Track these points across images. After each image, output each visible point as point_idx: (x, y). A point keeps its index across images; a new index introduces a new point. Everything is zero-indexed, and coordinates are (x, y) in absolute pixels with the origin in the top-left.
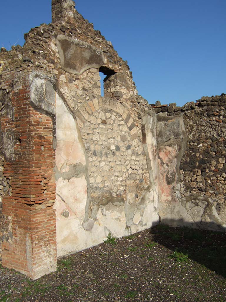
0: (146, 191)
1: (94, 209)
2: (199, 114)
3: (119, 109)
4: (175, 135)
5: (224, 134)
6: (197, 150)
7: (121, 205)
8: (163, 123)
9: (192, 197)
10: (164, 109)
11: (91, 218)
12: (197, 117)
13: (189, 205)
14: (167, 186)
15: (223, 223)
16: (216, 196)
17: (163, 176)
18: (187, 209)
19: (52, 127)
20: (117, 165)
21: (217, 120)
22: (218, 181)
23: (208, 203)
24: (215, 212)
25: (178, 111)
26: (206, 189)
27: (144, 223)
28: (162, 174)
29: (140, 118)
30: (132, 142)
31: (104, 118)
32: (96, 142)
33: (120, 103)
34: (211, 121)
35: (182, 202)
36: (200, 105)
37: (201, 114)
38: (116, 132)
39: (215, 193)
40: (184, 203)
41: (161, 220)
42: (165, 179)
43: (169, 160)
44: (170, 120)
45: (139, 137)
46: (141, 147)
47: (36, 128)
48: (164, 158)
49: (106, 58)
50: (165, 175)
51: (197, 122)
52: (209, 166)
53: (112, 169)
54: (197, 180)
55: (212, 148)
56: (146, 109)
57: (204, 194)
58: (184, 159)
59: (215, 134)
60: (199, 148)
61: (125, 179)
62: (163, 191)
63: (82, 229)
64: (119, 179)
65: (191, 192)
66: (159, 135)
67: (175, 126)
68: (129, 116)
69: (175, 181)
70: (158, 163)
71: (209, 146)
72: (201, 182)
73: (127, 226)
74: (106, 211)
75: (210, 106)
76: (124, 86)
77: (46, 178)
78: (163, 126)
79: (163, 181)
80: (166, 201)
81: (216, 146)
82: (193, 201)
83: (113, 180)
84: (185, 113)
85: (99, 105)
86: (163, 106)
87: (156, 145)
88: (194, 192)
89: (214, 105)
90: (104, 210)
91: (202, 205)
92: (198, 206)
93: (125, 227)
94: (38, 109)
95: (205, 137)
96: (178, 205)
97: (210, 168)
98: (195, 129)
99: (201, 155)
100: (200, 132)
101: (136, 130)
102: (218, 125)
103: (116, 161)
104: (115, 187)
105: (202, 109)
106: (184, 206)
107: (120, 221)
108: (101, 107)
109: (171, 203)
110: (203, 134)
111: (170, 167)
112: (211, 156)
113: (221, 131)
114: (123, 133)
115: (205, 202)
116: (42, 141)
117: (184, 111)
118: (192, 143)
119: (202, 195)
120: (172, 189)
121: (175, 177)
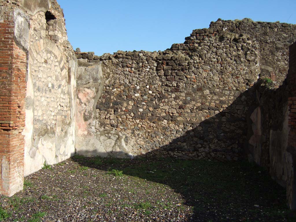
0: (68, 126)
1: (36, 139)
2: (115, 64)
3: (56, 51)
4: (94, 79)
5: (134, 83)
6: (111, 93)
7: (53, 137)
8: (83, 68)
9: (106, 132)
10: (84, 56)
11: (34, 147)
12: (113, 67)
13: (102, 138)
14: (84, 123)
15: (130, 152)
16: (125, 131)
17: (81, 114)
18: (100, 141)
19: (26, 62)
20: (52, 101)
21: (130, 70)
22: (127, 119)
23: (119, 137)
24: (123, 143)
25: (97, 59)
26: (117, 125)
27: (66, 154)
28: (80, 112)
29: (68, 62)
30: (62, 82)
31: (46, 58)
32: (40, 78)
33: (57, 46)
34: (125, 71)
35: (97, 136)
36: (116, 57)
37: (117, 65)
38: (52, 72)
39: (124, 129)
40: (98, 137)
41: (77, 152)
42: (82, 117)
43: (87, 100)
44: (90, 67)
45: (66, 78)
46: (67, 87)
47: (17, 61)
48: (83, 98)
49: (50, 3)
50: (83, 113)
51: (114, 71)
52: (120, 107)
53: (48, 105)
54: (111, 118)
55: (124, 93)
56: (71, 54)
57: (116, 129)
58: (100, 100)
59: (127, 81)
60: (114, 92)
61: (56, 114)
62: (80, 127)
63: (28, 156)
64: (52, 113)
65: (104, 128)
66: (79, 78)
67: (94, 71)
68: (61, 59)
69: (92, 118)
70: (77, 102)
71: (122, 91)
72: (114, 119)
73: (56, 155)
74: (44, 141)
75: (125, 59)
76: (61, 31)
77: (20, 107)
78: (84, 71)
79: (80, 118)
80: (82, 135)
81: (127, 91)
82: (106, 135)
83: (48, 114)
84: (104, 62)
85: (44, 46)
86: (84, 54)
87: (76, 86)
88: (107, 128)
89: (128, 59)
90: (43, 140)
91: (114, 138)
92: (110, 139)
93: (55, 157)
94: (18, 44)
95: (119, 84)
96: (93, 139)
97: (121, 109)
98: (111, 76)
99: (115, 98)
100: (115, 79)
101: (65, 72)
102: (130, 75)
103: (51, 98)
104: (50, 121)
105: (118, 61)
106: (98, 139)
107: (52, 151)
108: (45, 48)
109: (87, 136)
110: (118, 81)
111: (87, 107)
112: (123, 99)
113: (132, 80)
114: (57, 73)
115: (116, 135)
116: (19, 73)
117: (103, 60)
118: (108, 88)
119: (114, 130)
120: (88, 125)
121: (91, 115)
